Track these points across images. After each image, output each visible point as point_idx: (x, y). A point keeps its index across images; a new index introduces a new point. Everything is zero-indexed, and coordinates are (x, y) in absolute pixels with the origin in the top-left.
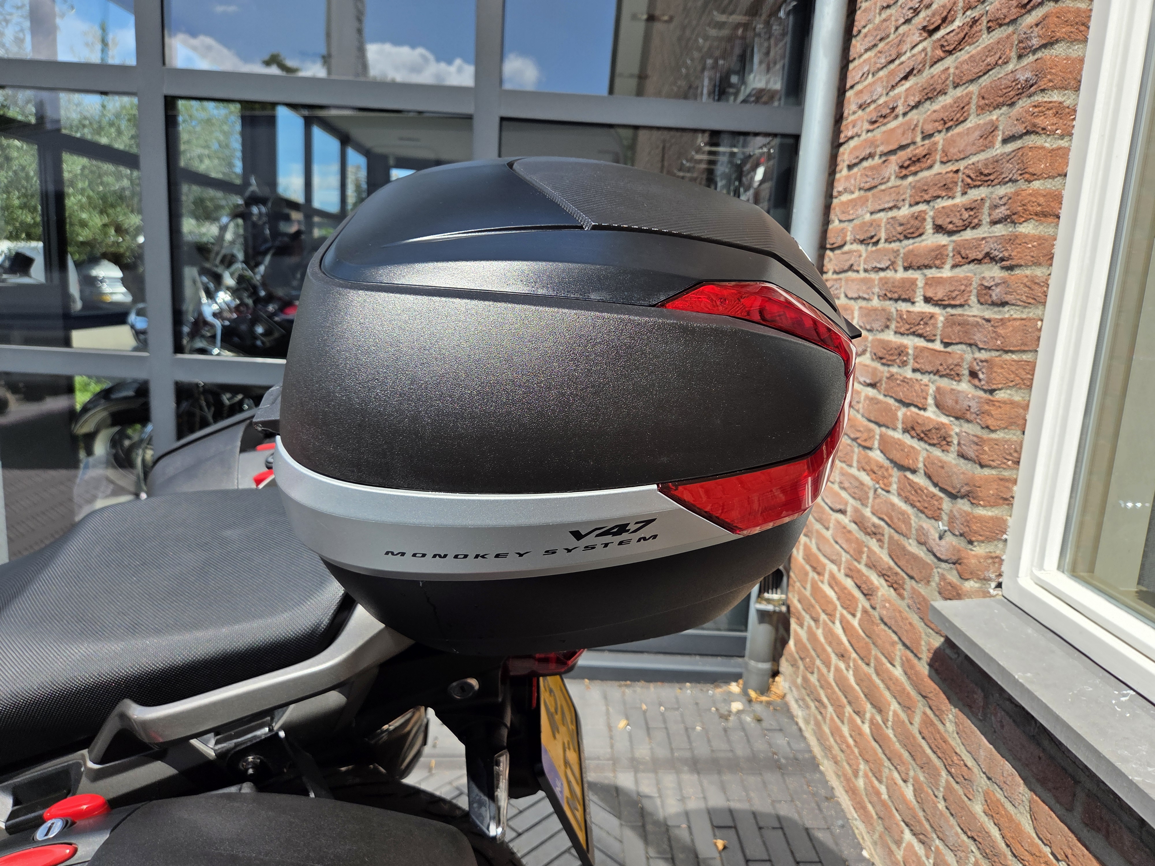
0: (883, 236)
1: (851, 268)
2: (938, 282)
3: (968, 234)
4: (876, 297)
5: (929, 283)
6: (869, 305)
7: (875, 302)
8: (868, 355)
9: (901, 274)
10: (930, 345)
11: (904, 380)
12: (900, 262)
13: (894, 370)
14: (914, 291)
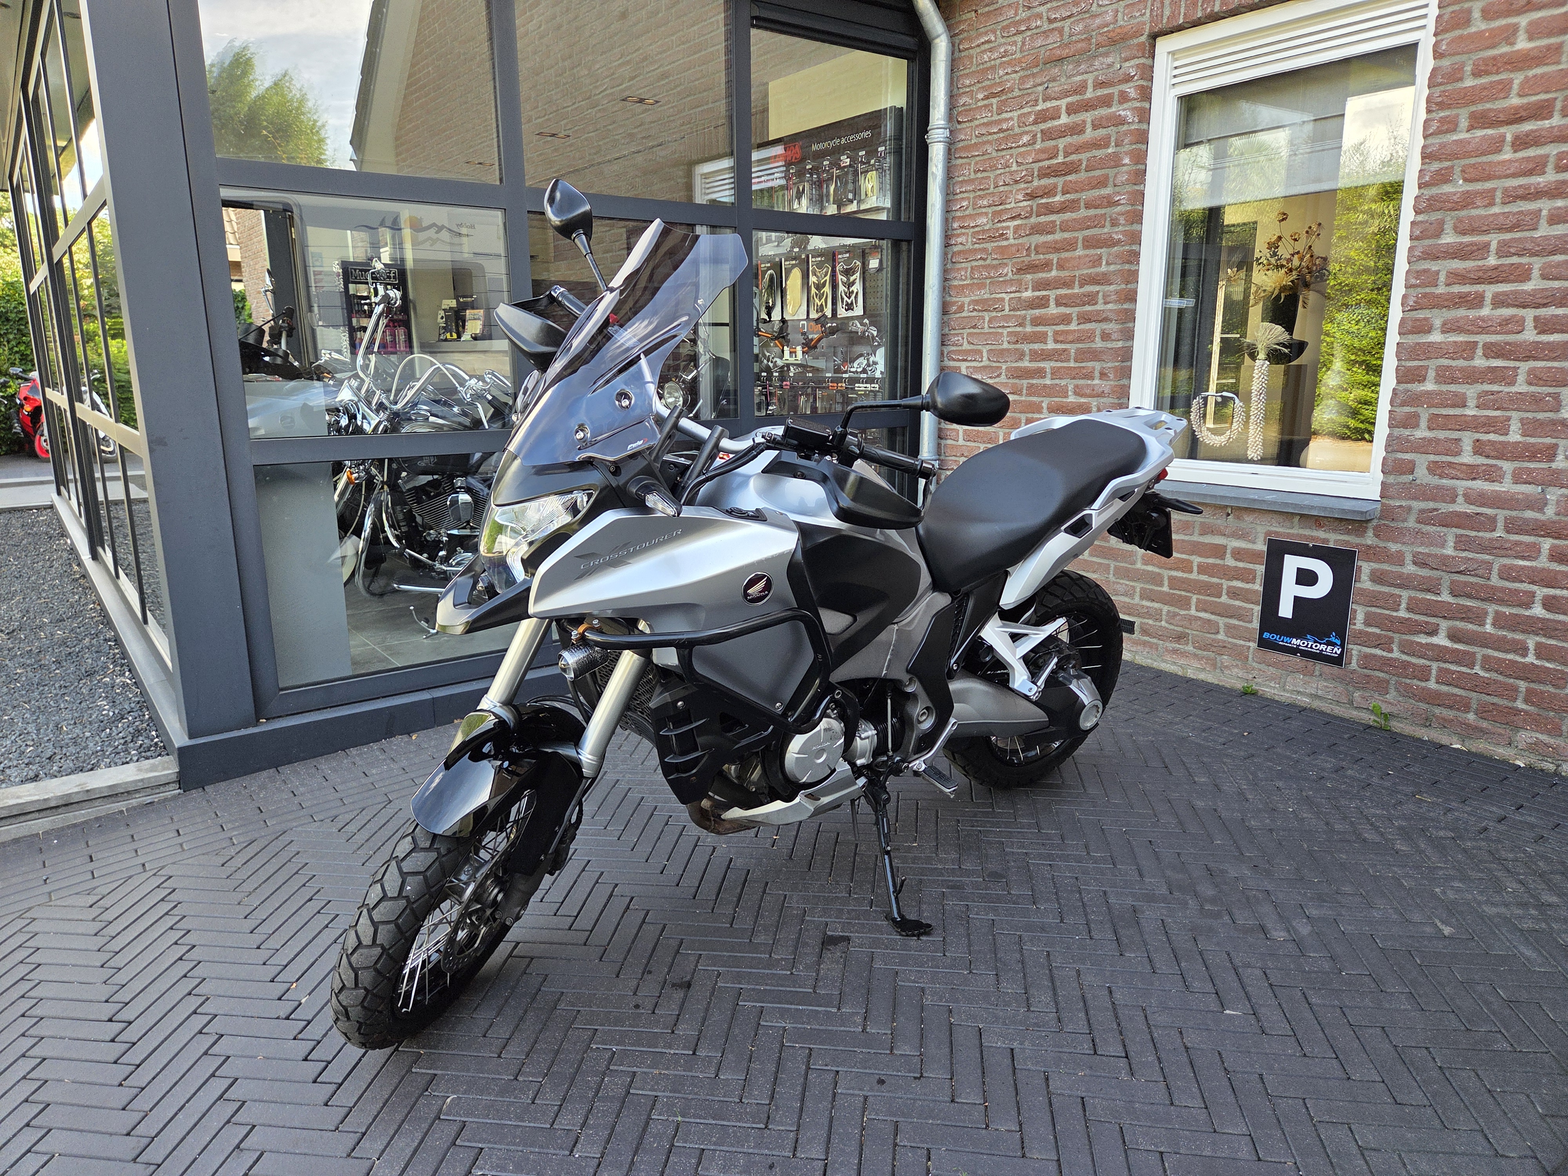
0: (1007, 308)
1: (974, 327)
2: (1067, 332)
3: (1088, 308)
4: (1005, 343)
5: (1056, 333)
6: (1001, 347)
7: (1006, 345)
8: (1003, 376)
9: (1029, 329)
10: (1065, 364)
11: (1045, 386)
12: (1028, 322)
13: (1034, 381)
14: (1046, 338)
